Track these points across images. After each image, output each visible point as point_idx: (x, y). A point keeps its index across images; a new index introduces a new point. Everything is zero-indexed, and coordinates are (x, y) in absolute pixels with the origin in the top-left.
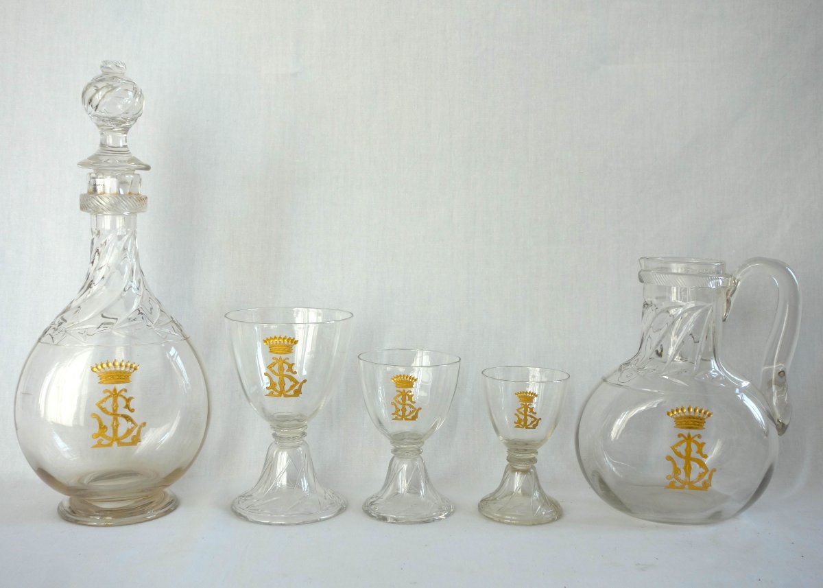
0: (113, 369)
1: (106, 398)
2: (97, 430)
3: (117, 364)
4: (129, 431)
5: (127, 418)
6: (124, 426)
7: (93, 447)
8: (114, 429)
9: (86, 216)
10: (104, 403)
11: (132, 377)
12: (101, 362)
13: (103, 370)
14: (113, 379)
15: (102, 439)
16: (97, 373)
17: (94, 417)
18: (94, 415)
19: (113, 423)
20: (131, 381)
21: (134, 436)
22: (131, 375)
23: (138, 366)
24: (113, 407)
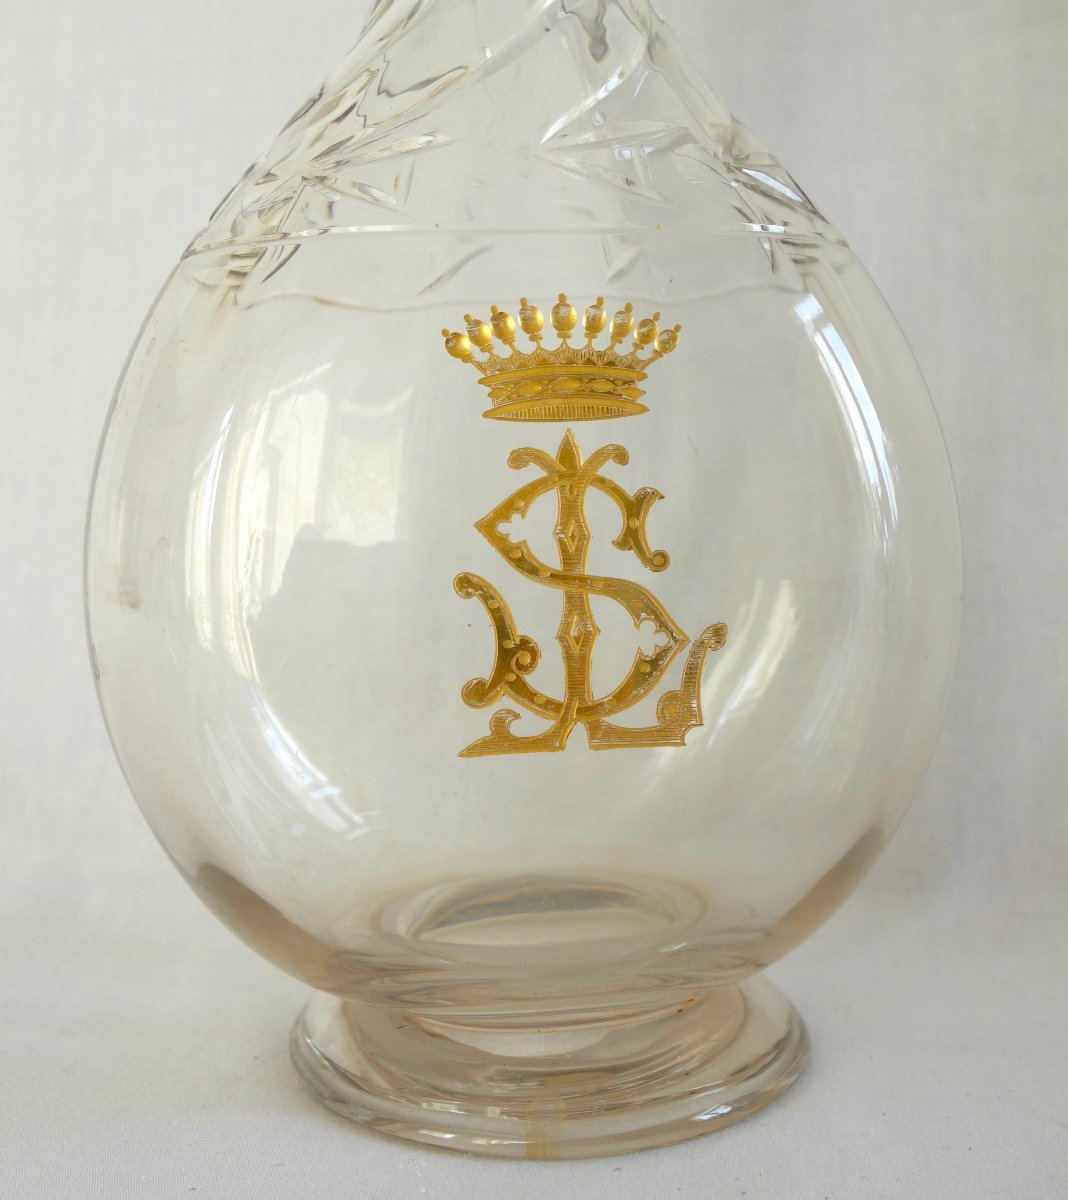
0: (551, 343)
2: (484, 665)
3: (579, 316)
4: (647, 670)
7: (461, 755)
8: (568, 656)
10: (516, 517)
11: (652, 387)
12: (493, 309)
13: (502, 351)
14: (556, 395)
15: (509, 711)
16: (480, 366)
17: (468, 595)
18: (466, 584)
19: (566, 626)
20: (645, 409)
21: (670, 698)
22: (645, 376)
23: (678, 328)
24: (561, 542)
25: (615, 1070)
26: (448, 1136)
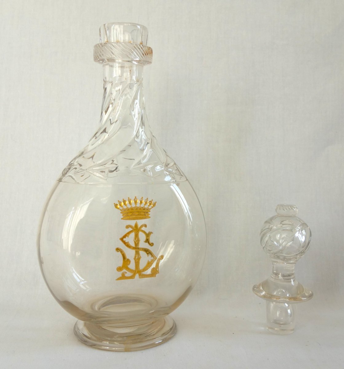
0: (133, 205)
1: (129, 233)
2: (120, 263)
3: (138, 201)
4: (149, 264)
5: (147, 251)
6: (145, 258)
7: (116, 280)
8: (136, 262)
9: (99, 65)
10: (127, 237)
11: (151, 213)
12: (123, 199)
13: (125, 207)
14: (134, 215)
15: (125, 272)
16: (121, 210)
17: (118, 252)
18: (118, 249)
19: (135, 257)
20: (150, 217)
21: (153, 269)
22: (150, 211)
23: (156, 202)
24: (135, 242)
25: (140, 335)
26: (108, 348)
